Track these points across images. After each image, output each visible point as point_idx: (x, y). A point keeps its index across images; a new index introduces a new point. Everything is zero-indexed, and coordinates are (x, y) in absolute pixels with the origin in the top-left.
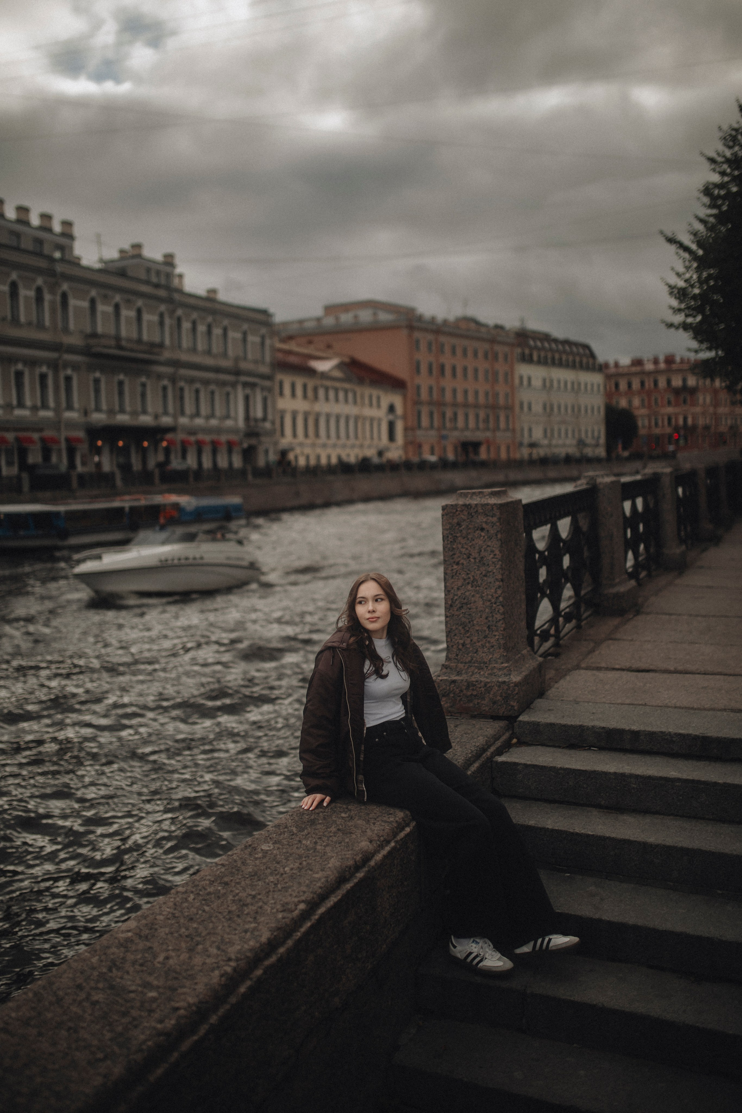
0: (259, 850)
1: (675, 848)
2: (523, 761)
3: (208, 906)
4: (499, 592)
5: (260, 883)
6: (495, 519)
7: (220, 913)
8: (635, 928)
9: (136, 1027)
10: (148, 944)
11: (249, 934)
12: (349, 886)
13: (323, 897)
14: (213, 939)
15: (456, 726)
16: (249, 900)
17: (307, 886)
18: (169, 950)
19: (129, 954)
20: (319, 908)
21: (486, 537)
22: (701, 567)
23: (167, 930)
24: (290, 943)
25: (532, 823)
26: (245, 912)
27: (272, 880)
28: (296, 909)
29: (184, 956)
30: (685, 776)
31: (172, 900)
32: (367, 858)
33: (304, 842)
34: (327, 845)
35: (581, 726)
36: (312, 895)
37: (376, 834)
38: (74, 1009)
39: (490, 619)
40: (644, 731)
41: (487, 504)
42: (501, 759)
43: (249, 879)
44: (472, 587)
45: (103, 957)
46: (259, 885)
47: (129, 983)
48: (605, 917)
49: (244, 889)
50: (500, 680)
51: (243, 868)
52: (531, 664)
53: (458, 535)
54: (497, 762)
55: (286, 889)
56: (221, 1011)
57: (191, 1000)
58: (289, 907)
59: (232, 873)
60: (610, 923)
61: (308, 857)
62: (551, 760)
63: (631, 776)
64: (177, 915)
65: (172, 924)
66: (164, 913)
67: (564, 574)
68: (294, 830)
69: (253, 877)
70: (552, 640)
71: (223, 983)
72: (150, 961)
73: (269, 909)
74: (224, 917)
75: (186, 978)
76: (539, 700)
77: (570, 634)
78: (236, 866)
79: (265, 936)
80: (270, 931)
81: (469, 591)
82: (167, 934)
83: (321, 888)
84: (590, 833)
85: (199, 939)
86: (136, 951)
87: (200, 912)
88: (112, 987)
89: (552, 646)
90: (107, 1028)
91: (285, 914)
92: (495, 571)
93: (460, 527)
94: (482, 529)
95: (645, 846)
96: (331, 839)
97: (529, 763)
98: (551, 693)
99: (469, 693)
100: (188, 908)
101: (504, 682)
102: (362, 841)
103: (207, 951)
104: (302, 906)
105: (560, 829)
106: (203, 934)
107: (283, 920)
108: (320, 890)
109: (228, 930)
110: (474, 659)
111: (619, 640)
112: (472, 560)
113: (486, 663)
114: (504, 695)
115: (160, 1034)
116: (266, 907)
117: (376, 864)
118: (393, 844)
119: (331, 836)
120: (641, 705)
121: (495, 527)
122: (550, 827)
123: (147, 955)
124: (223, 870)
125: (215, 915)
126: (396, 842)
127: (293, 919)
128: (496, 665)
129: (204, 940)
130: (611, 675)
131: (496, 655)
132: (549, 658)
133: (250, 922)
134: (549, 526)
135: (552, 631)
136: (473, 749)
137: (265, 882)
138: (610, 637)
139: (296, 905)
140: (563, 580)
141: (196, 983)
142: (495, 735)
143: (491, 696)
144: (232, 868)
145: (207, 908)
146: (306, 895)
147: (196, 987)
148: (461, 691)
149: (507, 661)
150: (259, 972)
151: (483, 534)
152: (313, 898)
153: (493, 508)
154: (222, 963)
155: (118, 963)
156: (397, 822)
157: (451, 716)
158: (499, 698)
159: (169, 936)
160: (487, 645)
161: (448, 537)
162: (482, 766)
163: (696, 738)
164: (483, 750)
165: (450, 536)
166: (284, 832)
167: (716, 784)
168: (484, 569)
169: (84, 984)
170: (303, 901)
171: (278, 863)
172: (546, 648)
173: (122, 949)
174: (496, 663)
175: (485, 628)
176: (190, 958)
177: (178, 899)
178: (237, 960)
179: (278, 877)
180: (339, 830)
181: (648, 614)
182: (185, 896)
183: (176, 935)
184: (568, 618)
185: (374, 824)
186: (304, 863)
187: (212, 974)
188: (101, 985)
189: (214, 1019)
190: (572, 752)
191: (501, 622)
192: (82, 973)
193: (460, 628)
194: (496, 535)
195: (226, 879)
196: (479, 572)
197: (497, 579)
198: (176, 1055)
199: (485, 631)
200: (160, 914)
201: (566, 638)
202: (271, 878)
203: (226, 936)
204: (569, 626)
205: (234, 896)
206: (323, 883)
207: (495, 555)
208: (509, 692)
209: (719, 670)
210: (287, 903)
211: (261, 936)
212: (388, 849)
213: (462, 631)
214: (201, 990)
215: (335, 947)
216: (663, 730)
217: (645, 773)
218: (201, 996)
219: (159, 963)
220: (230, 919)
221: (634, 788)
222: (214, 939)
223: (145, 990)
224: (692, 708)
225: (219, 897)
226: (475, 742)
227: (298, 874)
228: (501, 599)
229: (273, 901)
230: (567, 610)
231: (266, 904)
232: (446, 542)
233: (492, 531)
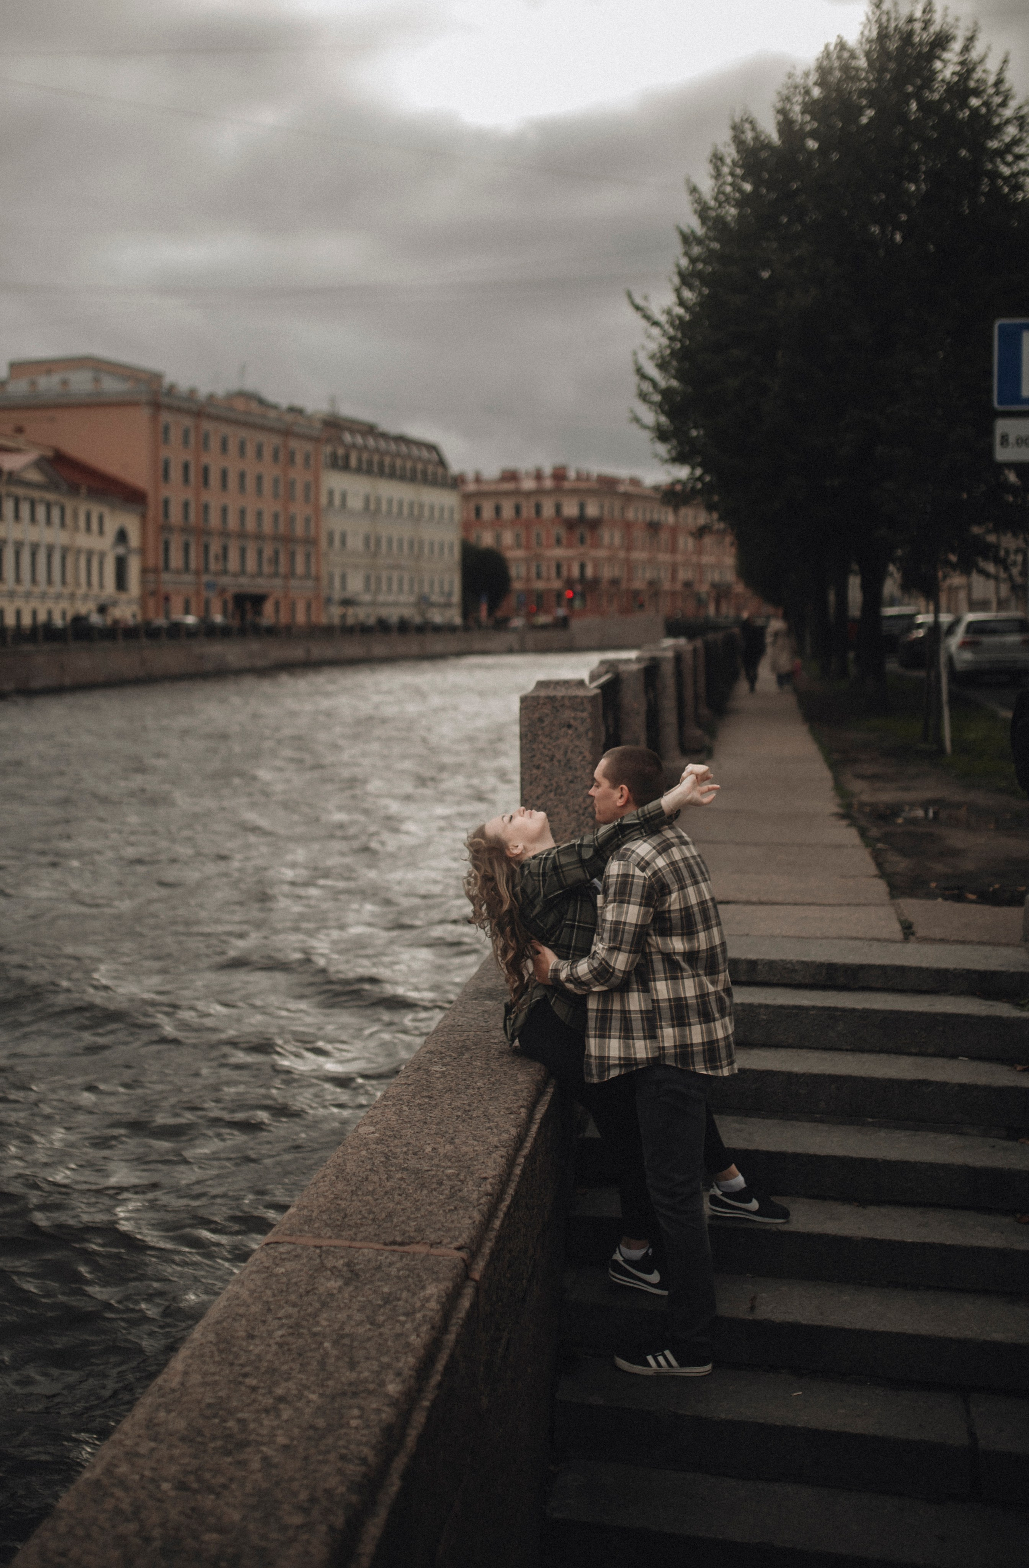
6: (585, 715)
13: (534, 1105)
17: (513, 1096)
20: (536, 1114)
21: (575, 736)
28: (519, 1112)
30: (817, 1005)
40: (762, 960)
41: (576, 697)
44: (555, 795)
53: (540, 733)
63: (760, 1006)
81: (551, 800)
93: (542, 723)
94: (569, 726)
95: (790, 1077)
107: (516, 1120)
112: (556, 764)
116: (489, 1111)
121: (585, 724)
125: (445, 1119)
127: (524, 1119)
129: (455, 1136)
133: (486, 1122)
137: (467, 1095)
139: (518, 1109)
144: (421, 1086)
146: (519, 1103)
150: (521, 1160)
151: (570, 732)
152: (528, 1105)
153: (582, 703)
154: (491, 1149)
159: (417, 1135)
161: (526, 735)
163: (821, 965)
165: (529, 734)
170: (521, 1106)
171: (465, 1080)
176: (455, 1148)
179: (476, 1090)
194: (587, 734)
196: (563, 778)
205: (449, 1105)
207: (584, 757)
209: (809, 901)
216: (784, 958)
221: (764, 1020)
224: (803, 938)
232: (524, 741)
233: (581, 729)
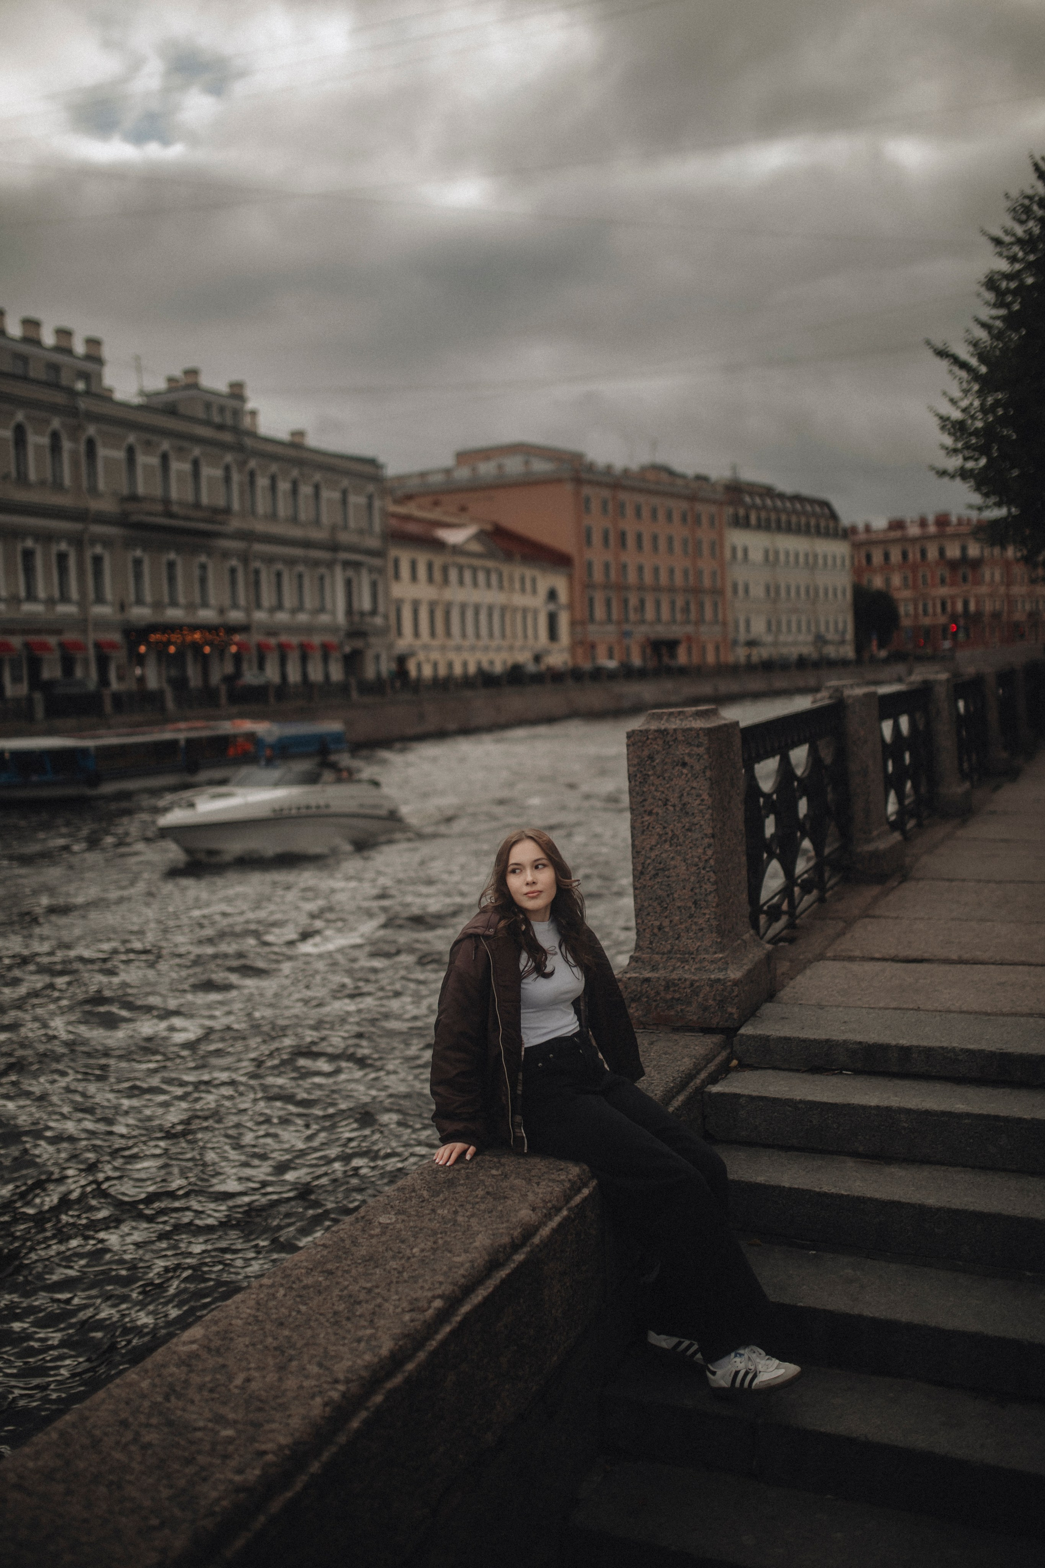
0: (376, 1223)
1: (964, 1212)
2: (746, 1092)
3: (306, 1304)
4: (709, 852)
5: (378, 1271)
6: (701, 750)
7: (321, 1314)
8: (910, 1327)
9: (205, 1480)
10: (221, 1361)
11: (363, 1344)
12: (503, 1273)
13: (468, 1290)
14: (312, 1352)
15: (652, 1043)
16: (362, 1296)
17: (445, 1274)
18: (249, 1369)
19: (192, 1375)
20: (463, 1306)
21: (690, 775)
22: (993, 813)
23: (247, 1340)
24: (422, 1355)
25: (761, 1179)
26: (358, 1313)
27: (395, 1266)
28: (429, 1307)
29: (272, 1377)
30: (976, 1110)
31: (254, 1296)
32: (529, 1232)
33: (439, 1211)
34: (473, 1215)
35: (827, 1041)
36: (451, 1288)
37: (541, 1199)
38: (118, 1455)
39: (697, 891)
40: (917, 1047)
41: (691, 729)
42: (715, 1089)
43: (362, 1265)
44: (671, 845)
45: (157, 1381)
46: (375, 1274)
47: (194, 1416)
48: (867, 1313)
49: (356, 1280)
50: (713, 977)
51: (354, 1249)
52: (756, 953)
53: (650, 773)
54: (710, 1094)
55: (414, 1279)
56: (325, 1456)
57: (283, 1440)
58: (420, 1304)
59: (337, 1256)
60: (874, 1321)
61: (446, 1233)
62: (787, 1089)
63: (901, 1110)
64: (260, 1318)
65: (254, 1332)
66: (242, 1316)
67: (800, 825)
68: (425, 1194)
69: (368, 1263)
70: (784, 920)
71: (326, 1415)
72: (223, 1385)
73: (391, 1308)
74: (327, 1321)
75: (275, 1409)
76: (769, 1005)
77: (810, 909)
78: (344, 1247)
79: (386, 1347)
80: (394, 1339)
81: (666, 851)
82: (247, 1346)
83: (464, 1276)
84: (843, 1192)
85: (293, 1352)
86: (203, 1370)
87: (294, 1314)
88: (170, 1423)
89: (787, 927)
90: (164, 1482)
91: (414, 1315)
92: (702, 822)
93: (653, 761)
94: (684, 764)
95: (922, 1212)
96: (477, 1206)
97: (754, 1094)
98: (785, 994)
99: (669, 997)
100: (276, 1308)
101: (719, 980)
102: (520, 1209)
103: (304, 1369)
104: (438, 1303)
105: (801, 1187)
106: (299, 1345)
107: (412, 1324)
108: (463, 1280)
109: (333, 1338)
110: (676, 948)
111: (879, 917)
112: (671, 808)
113: (692, 954)
114: (718, 998)
115: (238, 1490)
116: (387, 1305)
117: (541, 1241)
118: (565, 1213)
119: (478, 1203)
120: (912, 1009)
121: (701, 761)
122: (787, 1185)
123: (218, 1376)
124: (325, 1253)
125: (314, 1318)
126: (569, 1209)
127: (425, 1321)
128: (706, 956)
129: (301, 1353)
130: (869, 966)
131: (707, 943)
132: (781, 944)
133: (365, 1327)
134: (778, 758)
135: (785, 906)
136: (675, 1075)
137: (385, 1270)
138: (866, 914)
139: (430, 1302)
140: (799, 834)
141: (290, 1416)
142: (707, 1055)
143: (700, 1000)
144: (339, 1250)
145: (303, 1308)
146: (443, 1288)
147: (290, 1421)
148: (658, 993)
149: (722, 951)
150: (378, 1399)
151: (685, 771)
152: (453, 1291)
153: (698, 735)
154: (325, 1386)
155: (178, 1389)
156: (569, 1180)
157: (644, 1028)
158: (711, 1002)
159: (250, 1348)
160: (694, 927)
161: (636, 776)
162: (689, 1099)
163: (991, 1055)
164: (690, 1077)
165: (638, 775)
166: (411, 1198)
167: (1020, 1120)
168: (687, 820)
169: (131, 1420)
170: (439, 1296)
171: (403, 1242)
172: (777, 931)
173: (184, 1369)
174: (707, 952)
175: (690, 904)
176: (280, 1379)
177: (262, 1296)
178: (348, 1381)
179: (403, 1261)
180: (488, 1193)
181: (918, 880)
182: (271, 1291)
183: (260, 1346)
184: (806, 888)
185: (538, 1184)
186: (440, 1242)
187: (312, 1403)
188: (154, 1421)
189: (315, 1467)
190: (817, 1077)
191: (713, 895)
192: (127, 1403)
193: (655, 904)
194: (704, 772)
195: (329, 1266)
196: (680, 825)
197: (706, 835)
198: (262, 1519)
199: (690, 908)
200: (238, 1317)
201: (803, 916)
202: (393, 1264)
203: (331, 1348)
204: (808, 899)
205: (341, 1290)
206: (466, 1270)
207: (703, 800)
208: (725, 993)
209: (1023, 959)
210: (416, 1299)
211: (380, 1347)
212: (557, 1219)
213: (658, 909)
214: (297, 1426)
215: (486, 1360)
216: (945, 1045)
217: (920, 1107)
218: (297, 1435)
219: (236, 1387)
220: (336, 1323)
221: (904, 1128)
222: (315, 1352)
223: (218, 1428)
225: (320, 1293)
226: (679, 1066)
227: (432, 1257)
228: (712, 862)
229: (396, 1297)
230: (806, 876)
231: (386, 1300)
232: (633, 783)
233: (698, 767)
